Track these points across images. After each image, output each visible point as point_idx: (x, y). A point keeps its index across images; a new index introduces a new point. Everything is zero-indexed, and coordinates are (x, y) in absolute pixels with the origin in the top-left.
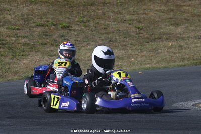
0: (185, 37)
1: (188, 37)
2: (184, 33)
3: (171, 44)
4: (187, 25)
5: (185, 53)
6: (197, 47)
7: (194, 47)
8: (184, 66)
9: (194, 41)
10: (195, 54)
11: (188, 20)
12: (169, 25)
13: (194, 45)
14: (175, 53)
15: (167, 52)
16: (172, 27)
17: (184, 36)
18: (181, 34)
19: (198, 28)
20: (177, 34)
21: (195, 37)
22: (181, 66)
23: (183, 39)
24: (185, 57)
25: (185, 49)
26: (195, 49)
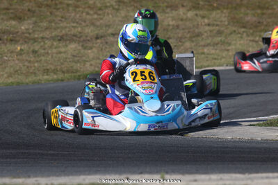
0: (37, 38)
1: (42, 38)
2: (34, 31)
3: (19, 48)
4: (34, 19)
5: (46, 61)
6: (60, 53)
7: (57, 53)
8: (62, 80)
9: (53, 45)
10: (62, 64)
11: (34, 12)
12: (7, 20)
13: (54, 51)
14: (30, 62)
15: (18, 60)
16: (13, 23)
17: (36, 36)
18: (30, 34)
19: (53, 24)
20: (23, 33)
21: (53, 38)
22: (57, 80)
23: (35, 40)
24: (48, 68)
25: (43, 56)
26: (59, 55)
